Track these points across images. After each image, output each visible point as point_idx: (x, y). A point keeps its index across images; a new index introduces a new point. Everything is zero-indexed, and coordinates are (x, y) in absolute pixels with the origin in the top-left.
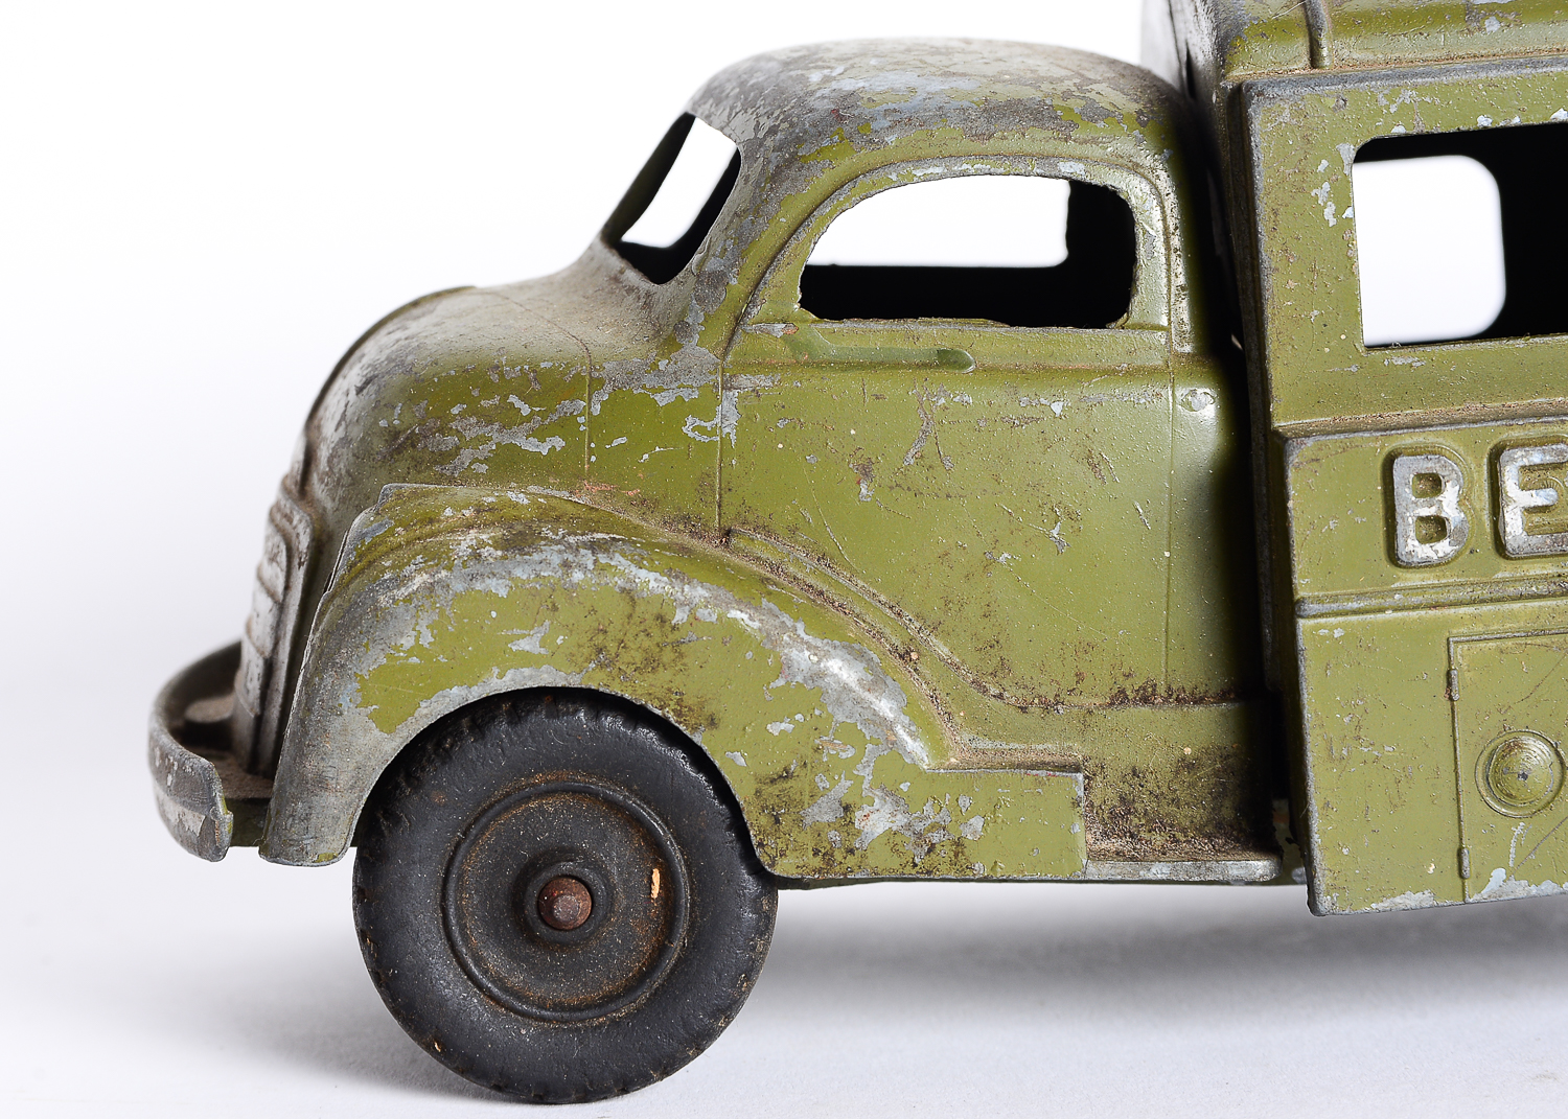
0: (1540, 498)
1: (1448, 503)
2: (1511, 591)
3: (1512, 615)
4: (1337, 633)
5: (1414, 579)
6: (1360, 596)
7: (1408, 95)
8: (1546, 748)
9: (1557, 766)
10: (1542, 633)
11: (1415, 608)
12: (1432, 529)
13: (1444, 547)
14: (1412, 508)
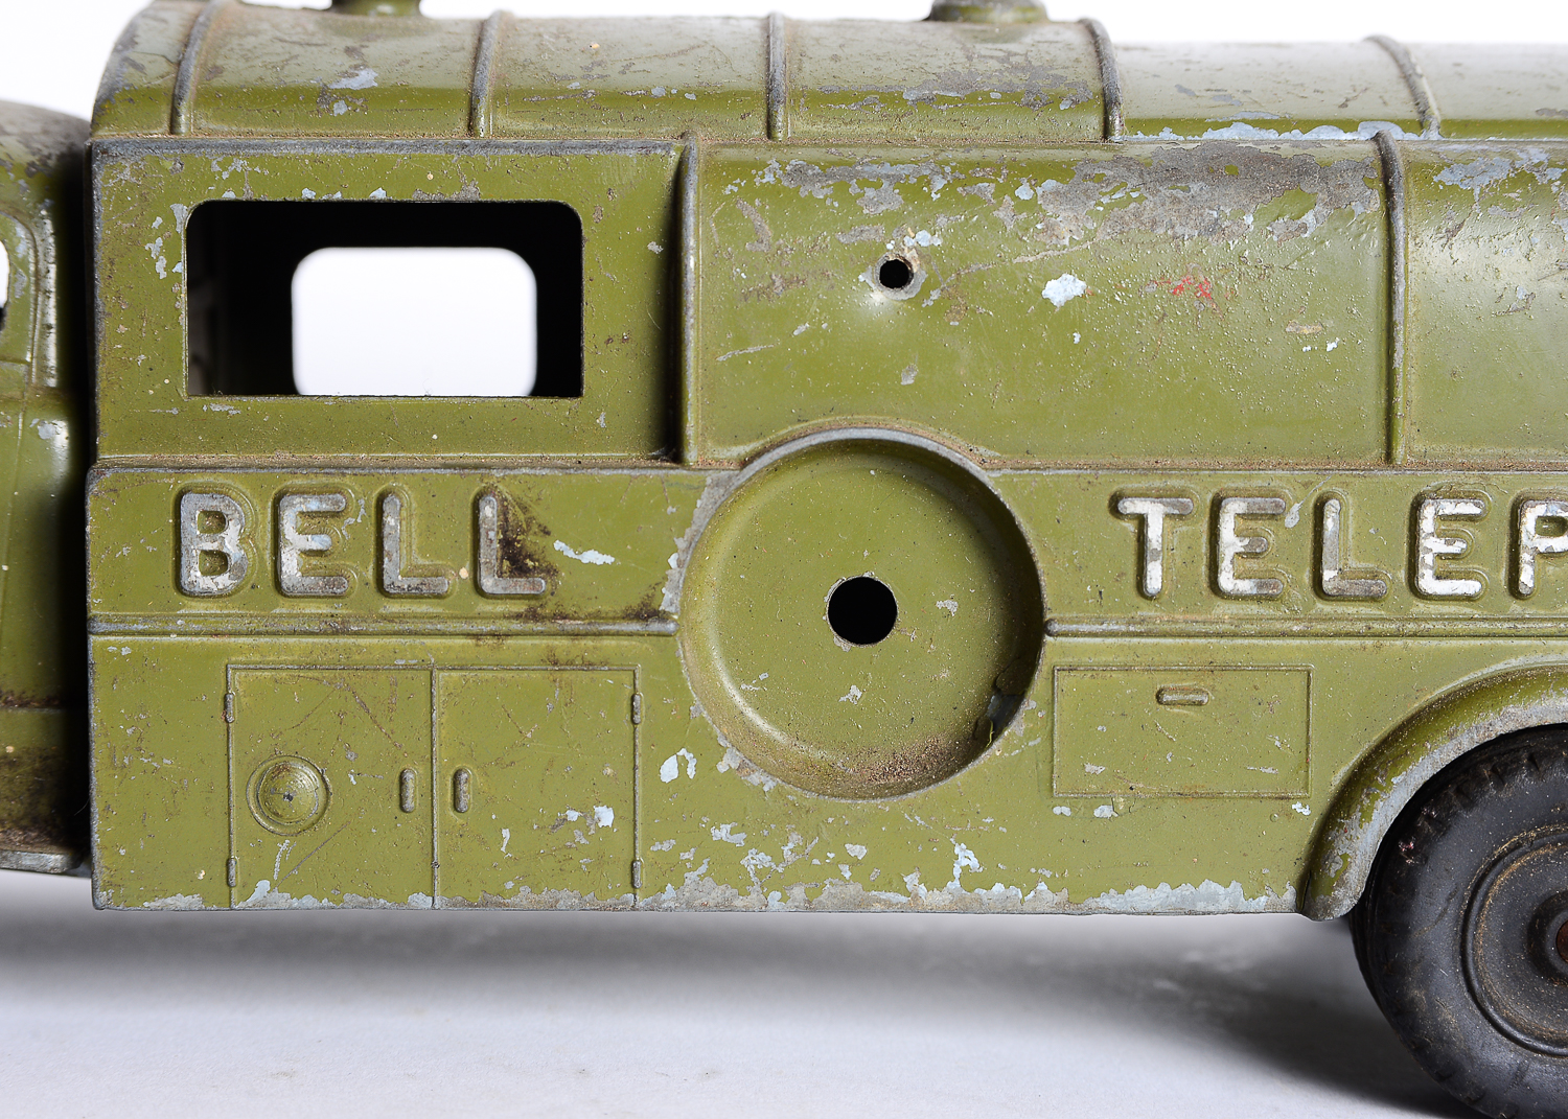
0: (316, 543)
1: (230, 541)
2: (285, 626)
3: (288, 649)
4: (125, 651)
5: (199, 608)
6: (146, 619)
7: (239, 164)
8: (312, 774)
9: (321, 793)
10: (312, 667)
11: (197, 634)
12: (217, 563)
13: (224, 581)
14: (198, 542)
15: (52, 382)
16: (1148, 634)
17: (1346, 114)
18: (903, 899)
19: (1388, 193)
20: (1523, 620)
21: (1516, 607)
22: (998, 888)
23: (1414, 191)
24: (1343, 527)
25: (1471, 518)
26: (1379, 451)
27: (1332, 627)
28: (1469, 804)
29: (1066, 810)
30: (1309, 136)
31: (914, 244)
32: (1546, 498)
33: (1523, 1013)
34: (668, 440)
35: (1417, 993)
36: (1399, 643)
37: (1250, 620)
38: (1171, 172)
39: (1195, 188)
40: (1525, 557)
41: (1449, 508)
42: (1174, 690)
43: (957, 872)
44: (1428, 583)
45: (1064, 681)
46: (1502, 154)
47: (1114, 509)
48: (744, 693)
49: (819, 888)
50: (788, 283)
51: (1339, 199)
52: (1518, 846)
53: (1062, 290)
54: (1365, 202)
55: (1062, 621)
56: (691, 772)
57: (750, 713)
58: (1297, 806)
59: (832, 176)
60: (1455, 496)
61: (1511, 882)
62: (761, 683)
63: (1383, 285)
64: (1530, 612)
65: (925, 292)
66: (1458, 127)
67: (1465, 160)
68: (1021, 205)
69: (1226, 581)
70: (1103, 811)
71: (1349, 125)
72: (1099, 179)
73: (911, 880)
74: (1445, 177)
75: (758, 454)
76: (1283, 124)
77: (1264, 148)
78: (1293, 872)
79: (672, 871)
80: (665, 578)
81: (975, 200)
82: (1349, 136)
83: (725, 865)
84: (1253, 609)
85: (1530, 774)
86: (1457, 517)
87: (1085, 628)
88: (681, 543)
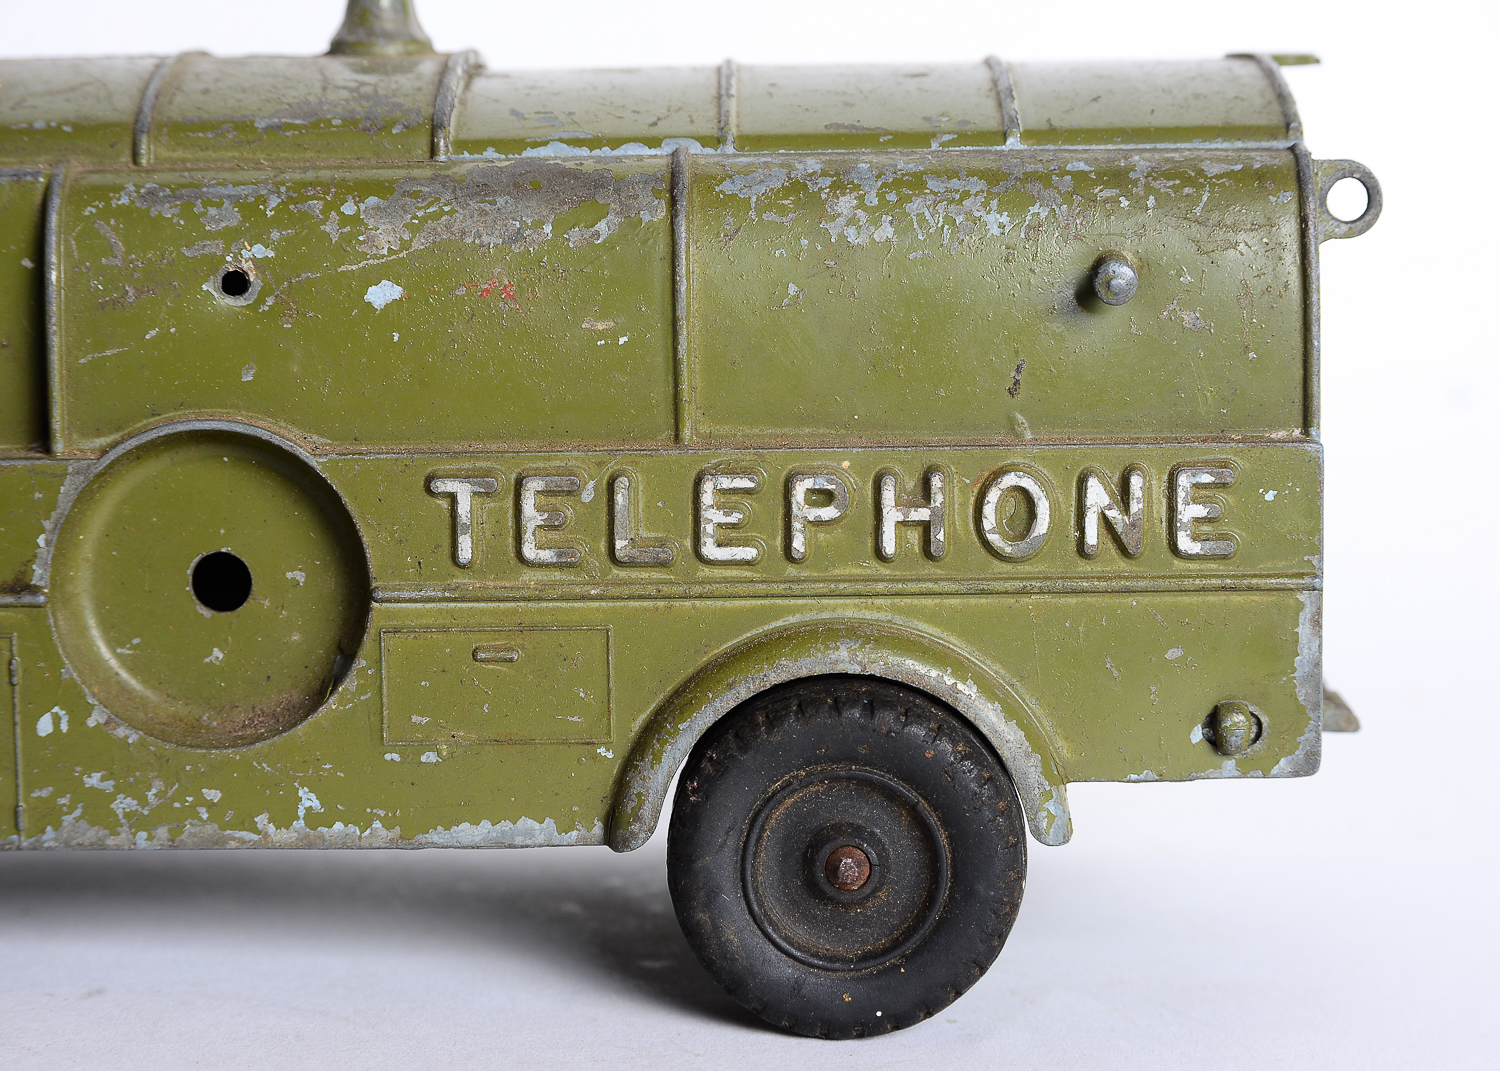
16: (462, 600)
17: (655, 131)
18: (255, 837)
19: (673, 202)
20: (798, 581)
21: (791, 570)
22: (338, 826)
23: (697, 200)
24: (632, 501)
25: (747, 491)
26: (670, 433)
27: (626, 591)
28: (744, 748)
29: (396, 757)
30: (618, 152)
31: (250, 256)
32: (814, 474)
33: (801, 933)
34: (40, 435)
35: (702, 916)
36: (688, 603)
37: (553, 585)
38: (482, 188)
39: (501, 201)
40: (797, 525)
41: (726, 483)
42: (486, 649)
43: (301, 813)
44: (710, 550)
45: (389, 642)
46: (781, 166)
47: (429, 491)
48: (119, 657)
49: (180, 828)
50: (139, 292)
51: (629, 208)
52: (789, 784)
53: (382, 294)
54: (653, 211)
55: (385, 589)
56: (64, 727)
57: (124, 675)
58: (602, 750)
59: (180, 198)
60: (732, 473)
61: (787, 815)
62: (134, 647)
63: (668, 285)
64: (805, 574)
65: (260, 301)
66: (753, 142)
67: (746, 171)
68: (345, 220)
69: (529, 552)
70: (429, 757)
71: (653, 142)
72: (416, 195)
73: (261, 820)
74: (727, 187)
75: (114, 445)
76: (594, 143)
77: (570, 165)
78: (602, 808)
79: (50, 815)
80: (35, 556)
81: (306, 215)
82: (653, 152)
83: (97, 808)
84: (557, 575)
85: (797, 720)
86: (735, 491)
87: (406, 595)
88: (48, 525)
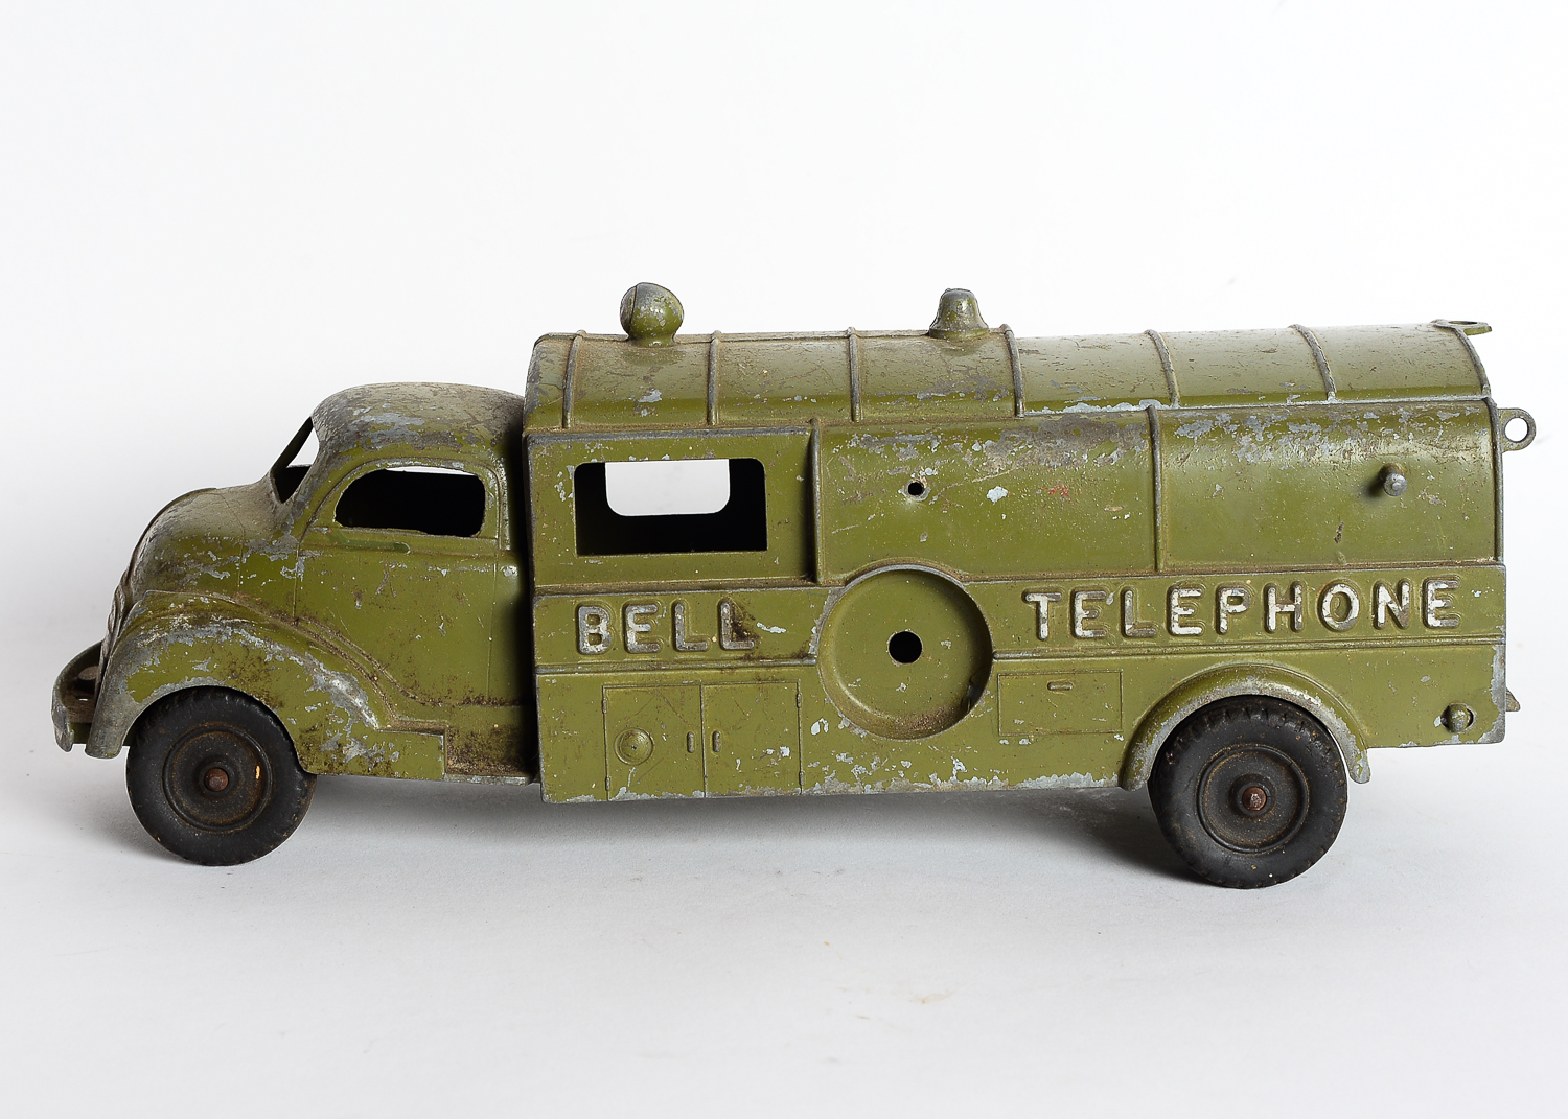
0: (643, 628)
1: (603, 628)
2: (630, 667)
3: (631, 677)
4: (553, 682)
5: (589, 660)
6: (564, 666)
7: (599, 446)
8: (645, 736)
9: (650, 744)
10: (644, 685)
11: (588, 672)
12: (597, 638)
13: (600, 647)
14: (588, 630)
15: (508, 548)
16: (1043, 657)
17: (1134, 395)
18: (930, 786)
19: (1152, 441)
20: (1223, 645)
21: (1219, 639)
22: (975, 779)
23: (1165, 440)
24: (1134, 603)
25: (1196, 597)
26: (1151, 565)
27: (1131, 651)
28: (1198, 736)
29: (1006, 742)
30: (1116, 409)
31: (925, 474)
32: (1232, 587)
33: (1228, 833)
34: (809, 571)
35: (1176, 825)
36: (1163, 657)
37: (1091, 649)
38: (1045, 433)
39: (1059, 442)
40: (1223, 615)
41: (1185, 593)
42: (1055, 684)
43: (955, 773)
44: (1176, 629)
45: (1003, 681)
46: (1208, 418)
47: (1024, 599)
48: (849, 689)
49: (889, 782)
50: (864, 495)
51: (1129, 445)
52: (1222, 754)
53: (996, 494)
54: (1142, 447)
55: (1001, 652)
56: (826, 729)
57: (853, 698)
58: (1117, 736)
59: (884, 442)
60: (1188, 588)
61: (1221, 770)
62: (857, 683)
63: (1151, 486)
64: (1226, 641)
65: (930, 498)
66: (1188, 400)
67: (1190, 421)
68: (976, 454)
69: (1079, 631)
70: (1024, 741)
71: (1135, 402)
72: (1012, 439)
73: (933, 777)
74: (1181, 432)
75: (853, 578)
76: (1102, 403)
77: (1093, 419)
78: (1118, 767)
79: (818, 776)
80: (811, 638)
81: (953, 452)
82: (1135, 408)
83: (844, 772)
84: (1093, 643)
85: (1227, 721)
86: (1189, 597)
87: (1012, 656)
88: (817, 622)
